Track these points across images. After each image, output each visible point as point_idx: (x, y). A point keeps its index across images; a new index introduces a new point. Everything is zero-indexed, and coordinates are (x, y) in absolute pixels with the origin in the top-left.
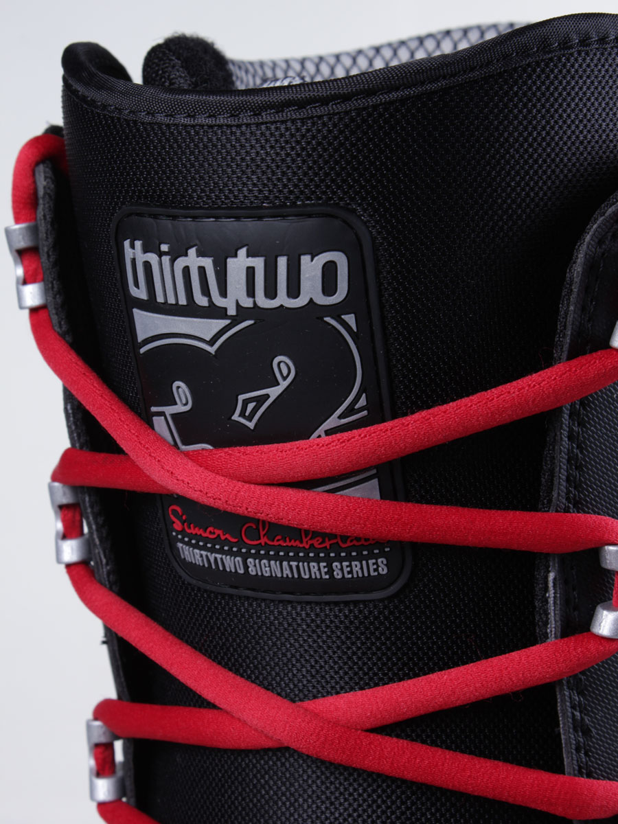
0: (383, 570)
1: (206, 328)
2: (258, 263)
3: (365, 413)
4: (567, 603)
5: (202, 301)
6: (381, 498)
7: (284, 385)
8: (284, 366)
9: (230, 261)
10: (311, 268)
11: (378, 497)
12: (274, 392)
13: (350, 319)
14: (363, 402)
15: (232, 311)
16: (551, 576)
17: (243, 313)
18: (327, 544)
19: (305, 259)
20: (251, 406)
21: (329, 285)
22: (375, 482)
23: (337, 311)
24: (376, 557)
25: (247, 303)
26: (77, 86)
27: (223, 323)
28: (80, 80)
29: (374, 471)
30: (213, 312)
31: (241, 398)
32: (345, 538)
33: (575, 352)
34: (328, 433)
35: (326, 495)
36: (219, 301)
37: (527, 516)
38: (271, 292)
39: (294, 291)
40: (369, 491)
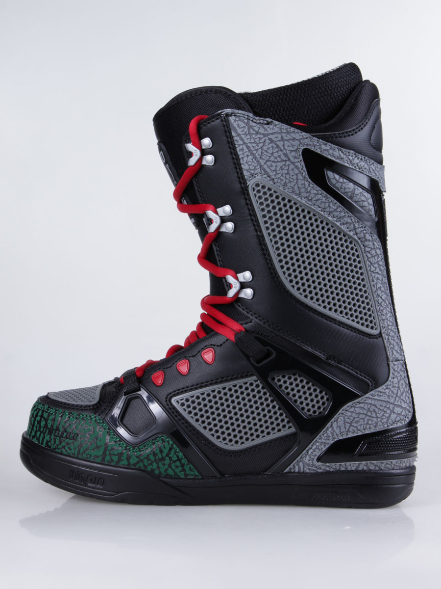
4: (208, 225)
13: (167, 165)
16: (204, 219)
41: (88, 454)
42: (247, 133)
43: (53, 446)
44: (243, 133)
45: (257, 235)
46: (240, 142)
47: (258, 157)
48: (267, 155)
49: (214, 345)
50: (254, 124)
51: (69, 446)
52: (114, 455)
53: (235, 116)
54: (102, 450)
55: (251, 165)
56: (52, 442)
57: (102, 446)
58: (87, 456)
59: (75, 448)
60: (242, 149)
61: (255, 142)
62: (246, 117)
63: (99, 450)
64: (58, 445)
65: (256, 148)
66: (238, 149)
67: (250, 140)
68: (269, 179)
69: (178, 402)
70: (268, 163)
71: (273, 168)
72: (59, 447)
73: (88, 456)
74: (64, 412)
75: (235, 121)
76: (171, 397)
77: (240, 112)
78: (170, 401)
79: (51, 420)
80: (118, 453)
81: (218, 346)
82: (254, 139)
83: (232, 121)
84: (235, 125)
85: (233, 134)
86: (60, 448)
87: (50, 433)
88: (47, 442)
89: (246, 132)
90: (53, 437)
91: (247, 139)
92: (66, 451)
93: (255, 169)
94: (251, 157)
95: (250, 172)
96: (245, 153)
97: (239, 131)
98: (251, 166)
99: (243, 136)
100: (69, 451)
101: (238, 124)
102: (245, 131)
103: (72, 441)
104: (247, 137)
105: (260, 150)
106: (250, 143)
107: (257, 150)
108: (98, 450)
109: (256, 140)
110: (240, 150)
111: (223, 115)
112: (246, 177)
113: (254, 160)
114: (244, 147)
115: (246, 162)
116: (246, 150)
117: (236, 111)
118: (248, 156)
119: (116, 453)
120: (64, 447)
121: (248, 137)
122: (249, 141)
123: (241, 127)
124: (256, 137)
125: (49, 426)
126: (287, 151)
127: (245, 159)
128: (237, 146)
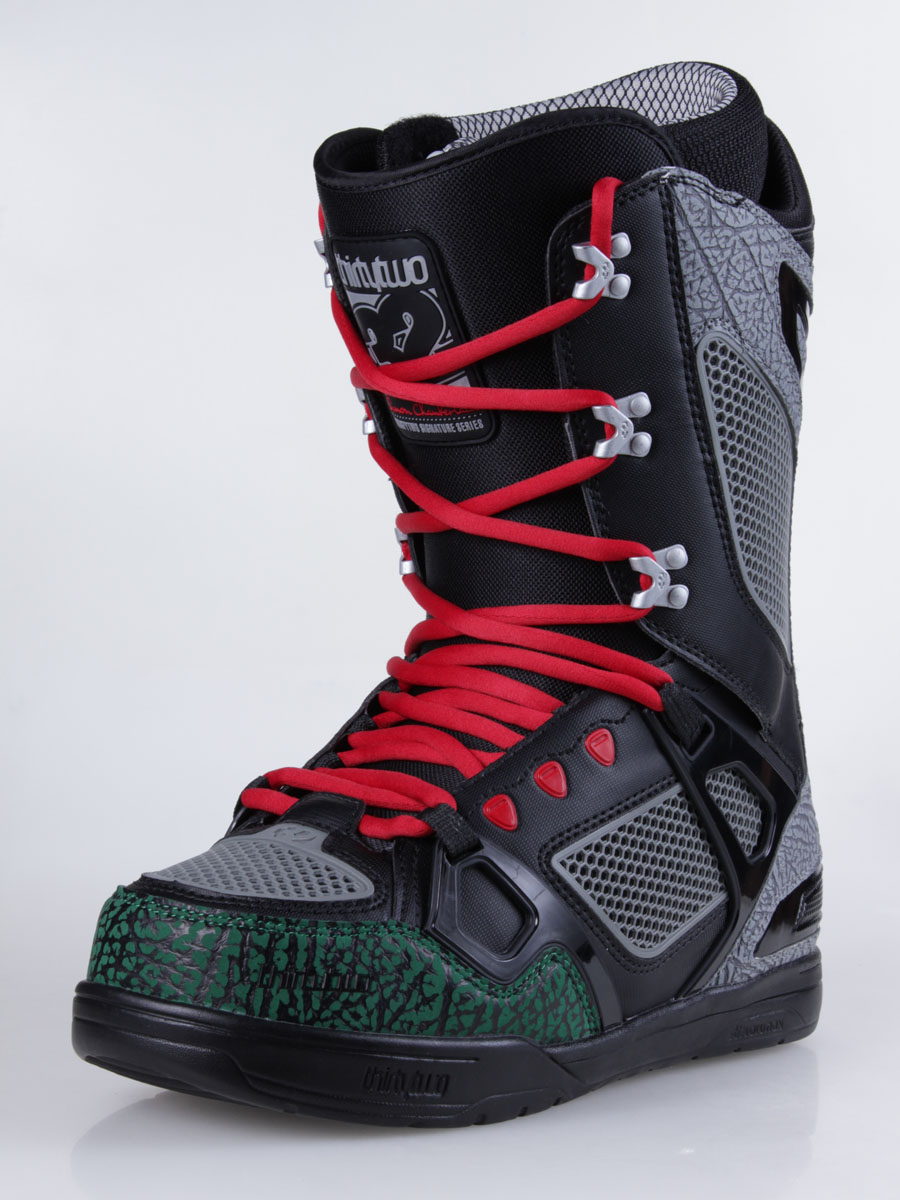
0: (481, 426)
1: (372, 299)
2: (384, 264)
3: (452, 341)
4: (577, 438)
5: (366, 285)
6: (472, 385)
7: (410, 327)
8: (407, 317)
9: (373, 264)
10: (408, 265)
11: (468, 385)
12: (407, 332)
13: (433, 291)
14: (449, 335)
15: (379, 290)
16: (567, 425)
17: (385, 291)
18: (450, 413)
19: (405, 261)
20: (399, 340)
21: (419, 274)
22: (466, 378)
23: (425, 287)
24: (476, 419)
25: (384, 285)
26: (327, 181)
27: (378, 296)
28: (326, 176)
29: (463, 372)
30: (372, 291)
31: (395, 336)
32: (458, 409)
33: (555, 300)
34: (436, 351)
35: (444, 386)
36: (374, 285)
37: (549, 392)
38: (393, 280)
39: (403, 278)
40: (463, 383)
41: (405, 1021)
42: (706, 224)
43: (306, 1013)
44: (699, 224)
45: (705, 462)
46: (692, 245)
47: (721, 280)
48: (735, 278)
49: (610, 722)
50: (719, 205)
51: (352, 1010)
52: (468, 1012)
53: (685, 183)
54: (438, 1004)
55: (706, 299)
56: (300, 1005)
57: (437, 995)
58: (402, 1026)
59: (372, 1012)
60: (693, 263)
61: (719, 246)
62: (702, 186)
63: (431, 1008)
64: (319, 1012)
65: (719, 260)
66: (683, 263)
67: (710, 242)
68: (733, 331)
69: (563, 864)
70: (736, 296)
71: (742, 308)
72: (323, 1016)
73: (405, 1026)
74: (316, 924)
75: (686, 194)
76: (550, 855)
77: (693, 174)
78: (549, 865)
79: (286, 951)
80: (476, 1007)
81: (617, 722)
82: (718, 239)
83: (680, 196)
84: (684, 204)
85: (680, 226)
86: (327, 1019)
87: (288, 984)
88: (283, 1008)
89: (703, 222)
90: (299, 993)
91: (705, 238)
92: (347, 1023)
93: (713, 309)
94: (709, 280)
95: (702, 316)
96: (698, 273)
97: (691, 218)
98: (705, 303)
99: (697, 232)
100: (354, 1023)
101: (690, 203)
102: (701, 220)
103: (357, 995)
104: (704, 235)
105: (725, 266)
106: (708, 248)
107: (720, 265)
108: (427, 1007)
109: (720, 242)
110: (688, 264)
111: (664, 179)
112: (692, 327)
113: (713, 288)
114: (698, 256)
115: (698, 293)
116: (700, 263)
117: (686, 173)
118: (702, 277)
119: (471, 1008)
120: (338, 1014)
121: (707, 234)
122: (708, 245)
123: (694, 209)
124: (721, 235)
125: (282, 965)
126: (764, 269)
127: (696, 285)
128: (682, 255)
